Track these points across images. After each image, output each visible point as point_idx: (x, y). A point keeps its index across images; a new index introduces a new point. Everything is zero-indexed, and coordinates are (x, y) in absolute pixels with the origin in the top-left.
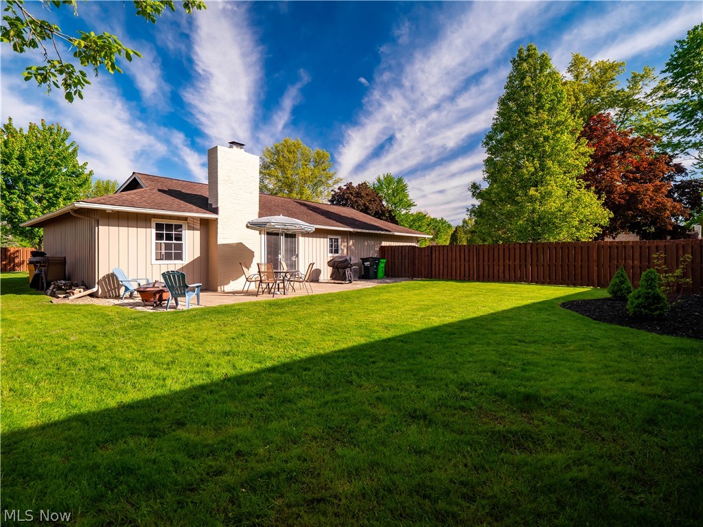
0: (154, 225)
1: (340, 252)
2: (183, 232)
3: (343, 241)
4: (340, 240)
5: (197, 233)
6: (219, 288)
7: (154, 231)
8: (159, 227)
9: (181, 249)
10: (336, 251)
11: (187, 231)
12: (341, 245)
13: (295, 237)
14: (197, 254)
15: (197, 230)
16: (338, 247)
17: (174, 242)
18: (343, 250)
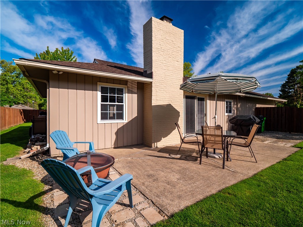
0: (99, 88)
1: (233, 112)
2: (124, 95)
3: (234, 104)
4: (232, 103)
5: (135, 96)
6: (153, 145)
7: (99, 94)
8: (104, 90)
9: (122, 110)
10: (230, 112)
11: (127, 94)
12: (233, 107)
13: (204, 101)
14: (135, 115)
15: (135, 93)
16: (231, 108)
17: (116, 103)
18: (234, 111)
